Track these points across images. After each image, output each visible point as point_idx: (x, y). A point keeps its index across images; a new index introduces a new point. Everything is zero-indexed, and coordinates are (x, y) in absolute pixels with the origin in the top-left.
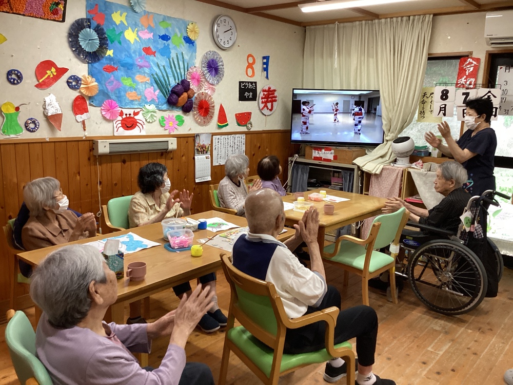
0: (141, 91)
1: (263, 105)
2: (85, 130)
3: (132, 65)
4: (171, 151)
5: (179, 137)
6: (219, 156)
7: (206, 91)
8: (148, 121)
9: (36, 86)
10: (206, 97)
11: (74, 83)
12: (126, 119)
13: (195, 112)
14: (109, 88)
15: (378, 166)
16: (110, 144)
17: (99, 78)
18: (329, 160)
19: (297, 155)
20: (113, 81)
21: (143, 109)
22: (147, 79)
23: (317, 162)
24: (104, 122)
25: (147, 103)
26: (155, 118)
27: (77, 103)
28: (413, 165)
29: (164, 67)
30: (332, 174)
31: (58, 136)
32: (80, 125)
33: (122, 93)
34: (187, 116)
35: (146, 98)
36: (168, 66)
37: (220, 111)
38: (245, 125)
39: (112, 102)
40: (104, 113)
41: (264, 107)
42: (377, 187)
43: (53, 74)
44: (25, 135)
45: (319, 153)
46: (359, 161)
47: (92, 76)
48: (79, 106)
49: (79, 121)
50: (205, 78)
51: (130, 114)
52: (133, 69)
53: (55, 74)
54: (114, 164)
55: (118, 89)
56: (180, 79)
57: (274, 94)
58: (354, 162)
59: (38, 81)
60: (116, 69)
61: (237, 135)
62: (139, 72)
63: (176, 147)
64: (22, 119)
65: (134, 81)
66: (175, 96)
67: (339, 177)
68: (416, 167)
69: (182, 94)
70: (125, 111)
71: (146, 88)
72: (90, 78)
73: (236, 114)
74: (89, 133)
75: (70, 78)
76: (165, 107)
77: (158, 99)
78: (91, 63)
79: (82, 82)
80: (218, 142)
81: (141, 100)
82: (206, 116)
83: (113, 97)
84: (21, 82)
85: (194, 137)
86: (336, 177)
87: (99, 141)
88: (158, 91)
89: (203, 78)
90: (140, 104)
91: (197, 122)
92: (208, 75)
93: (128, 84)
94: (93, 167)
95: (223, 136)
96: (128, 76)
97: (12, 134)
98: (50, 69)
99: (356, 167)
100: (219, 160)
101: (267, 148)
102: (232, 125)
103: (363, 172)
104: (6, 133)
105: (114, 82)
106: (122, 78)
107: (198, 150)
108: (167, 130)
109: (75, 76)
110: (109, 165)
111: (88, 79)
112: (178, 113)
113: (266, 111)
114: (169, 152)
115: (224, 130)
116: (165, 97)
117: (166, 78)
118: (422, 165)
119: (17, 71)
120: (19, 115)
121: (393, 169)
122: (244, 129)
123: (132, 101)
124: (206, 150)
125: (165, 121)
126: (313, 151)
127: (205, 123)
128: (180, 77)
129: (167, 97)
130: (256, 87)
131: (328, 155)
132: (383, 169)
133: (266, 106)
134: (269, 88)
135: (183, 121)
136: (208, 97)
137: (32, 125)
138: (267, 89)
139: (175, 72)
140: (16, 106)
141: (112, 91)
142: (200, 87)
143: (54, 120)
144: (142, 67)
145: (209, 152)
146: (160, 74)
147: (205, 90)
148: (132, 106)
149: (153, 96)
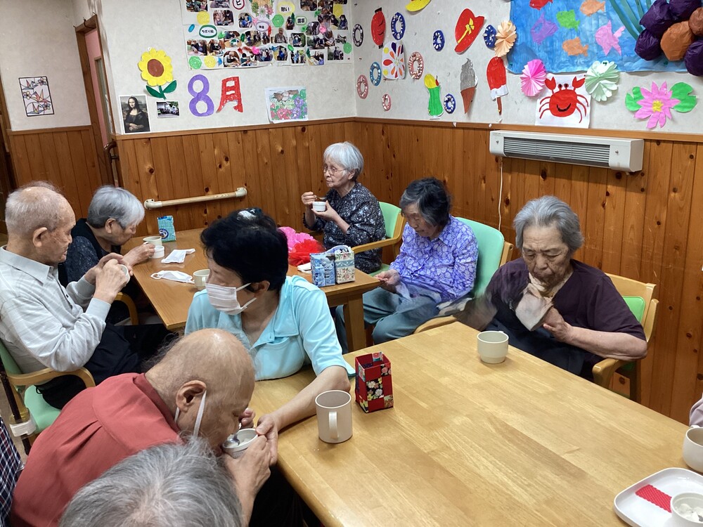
0: (588, 33)
2: (500, 113)
9: (455, 49)
12: (559, 96)
14: (535, 37)
16: (505, 138)
20: (542, 24)
22: (600, 6)
24: (526, 100)
27: (493, 69)
32: (496, 105)
33: (557, 44)
43: (471, 29)
44: (445, 117)
47: (514, 21)
48: (496, 75)
49: (494, 99)
51: (566, 85)
55: (551, 36)
59: (458, 41)
72: (511, 25)
74: (505, 119)
75: (486, 30)
79: (497, 35)
84: (443, 47)
88: (621, 31)
93: (567, 24)
97: (435, 115)
98: (468, 23)
104: (431, 113)
105: (544, 26)
106: (558, 15)
109: (490, 26)
110: (522, 175)
112: (679, 77)
119: (440, 32)
120: (441, 90)
125: (640, 98)
141: (539, 42)
143: (465, 98)
149: (613, 41)
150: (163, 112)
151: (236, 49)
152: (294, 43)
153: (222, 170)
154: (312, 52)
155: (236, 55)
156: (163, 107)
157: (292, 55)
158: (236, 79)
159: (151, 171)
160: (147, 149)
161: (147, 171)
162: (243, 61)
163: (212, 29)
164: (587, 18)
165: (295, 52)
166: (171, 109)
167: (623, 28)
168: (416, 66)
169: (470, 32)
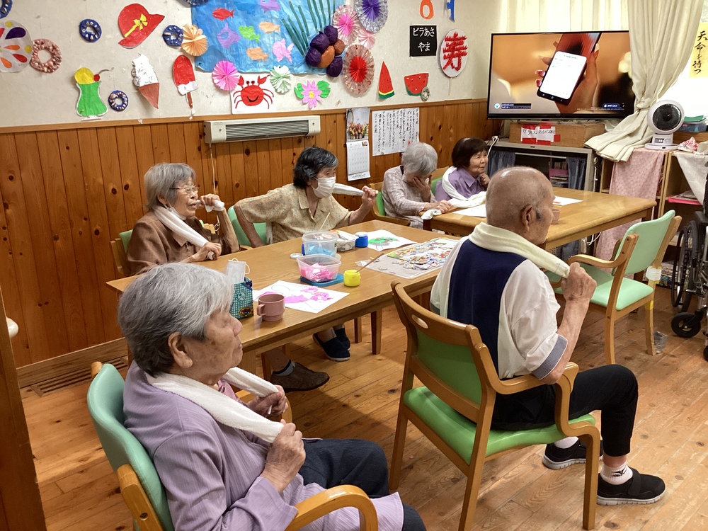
0: (268, 45)
1: (446, 61)
2: (191, 106)
3: (254, 7)
4: (313, 136)
5: (324, 115)
6: (381, 141)
7: (362, 43)
8: (279, 91)
9: (120, 43)
10: (361, 52)
11: (173, 36)
12: (247, 90)
13: (345, 75)
14: (223, 42)
15: (626, 148)
16: (227, 126)
17: (208, 28)
18: (548, 143)
19: (496, 137)
20: (227, 33)
21: (271, 73)
22: (276, 27)
23: (528, 146)
24: (217, 94)
25: (276, 64)
26: (288, 87)
27: (179, 66)
28: (681, 146)
29: (299, 8)
30: (550, 164)
31: (154, 117)
32: (184, 99)
33: (242, 50)
34: (335, 82)
35: (275, 57)
36: (305, 7)
37: (382, 73)
38: (419, 94)
39: (227, 64)
40: (216, 81)
41: (448, 64)
42: (622, 181)
43: (143, 25)
44: (110, 116)
45: (531, 132)
46: (595, 143)
47: (198, 26)
48: (182, 72)
49: (183, 94)
50: (359, 23)
51: (253, 82)
52: (256, 13)
53: (146, 24)
54: (233, 156)
55: (235, 44)
56: (323, 26)
57: (462, 43)
58: (587, 143)
59: (123, 35)
60: (232, 15)
61: (408, 110)
62: (263, 17)
63: (320, 129)
64: (104, 93)
65: (257, 31)
66: (316, 52)
67: (561, 168)
68: (685, 149)
69: (326, 48)
70: (247, 78)
71: (274, 42)
72: (195, 29)
73: (406, 77)
74: (197, 112)
75: (167, 29)
76: (302, 69)
77: (292, 57)
78: (195, 6)
79: (184, 35)
80: (380, 120)
81: (268, 60)
82: (362, 81)
83: (229, 57)
84: (99, 38)
85: (346, 113)
86: (557, 168)
87: (211, 122)
88: (291, 46)
89: (357, 23)
90: (266, 67)
91: (348, 91)
92: (364, 18)
93: (249, 36)
94: (205, 161)
95: (387, 112)
96: (249, 24)
97: (92, 114)
98: (138, 18)
99: (589, 152)
100: (381, 147)
101: (451, 127)
102: (400, 94)
103: (600, 159)
104: (84, 114)
105: (230, 34)
106: (240, 28)
107: (350, 133)
108: (305, 104)
109: (174, 26)
110: (227, 157)
111: (192, 31)
112: (321, 77)
113: (449, 71)
114: (309, 137)
115: (388, 102)
116: (303, 54)
117: (303, 25)
118: (696, 146)
119: (93, 21)
120: (100, 86)
121: (649, 154)
122: (417, 100)
123: (255, 61)
124: (362, 133)
125: (302, 90)
126: (522, 129)
127: (360, 92)
128: (323, 22)
129: (305, 55)
130: (435, 35)
131: (545, 134)
132: (632, 153)
133: (450, 63)
134: (456, 35)
135: (328, 90)
136: (364, 51)
137: (117, 101)
138: (452, 36)
139: (315, 15)
140: (95, 74)
141: (226, 47)
142: (352, 39)
143: (148, 93)
144: (268, 9)
145: (367, 137)
146: (294, 19)
147: (360, 41)
148: (255, 70)
149: (286, 52)
164: (266, 35)
167: (292, 45)
168: (44, 57)
169: (141, 28)
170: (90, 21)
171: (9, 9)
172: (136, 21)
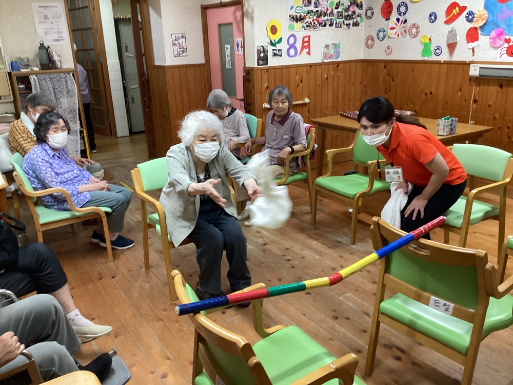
2: (473, 55)
9: (444, 22)
11: (470, 17)
14: (500, 17)
16: (480, 68)
17: (492, 10)
20: (504, 11)
24: (491, 49)
27: (470, 33)
40: (491, 41)
43: (457, 12)
44: (434, 58)
48: (472, 36)
49: (470, 48)
55: (509, 17)
59: (447, 18)
64: (433, 47)
75: (468, 13)
79: (475, 16)
83: (503, 26)
84: (435, 21)
97: (426, 56)
98: (455, 9)
104: (423, 56)
109: (471, 11)
110: (486, 87)
111: (481, 12)
120: (431, 43)
137: (437, 51)
140: (429, 37)
141: (502, 20)
143: (450, 48)
150: (275, 55)
151: (311, 20)
152: (338, 16)
153: (299, 88)
154: (346, 22)
155: (311, 23)
156: (275, 52)
157: (336, 24)
158: (309, 37)
159: (267, 87)
160: (267, 75)
161: (266, 87)
162: (314, 26)
163: (301, 8)
165: (338, 22)
166: (278, 54)
168: (414, 31)
169: (456, 14)
170: (433, 13)
171: (406, 12)
172: (454, 11)
